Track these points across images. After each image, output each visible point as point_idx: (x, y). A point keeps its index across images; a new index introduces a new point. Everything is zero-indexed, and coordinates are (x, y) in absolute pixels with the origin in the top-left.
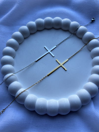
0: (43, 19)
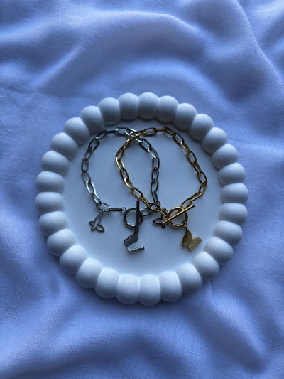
0: (138, 96)
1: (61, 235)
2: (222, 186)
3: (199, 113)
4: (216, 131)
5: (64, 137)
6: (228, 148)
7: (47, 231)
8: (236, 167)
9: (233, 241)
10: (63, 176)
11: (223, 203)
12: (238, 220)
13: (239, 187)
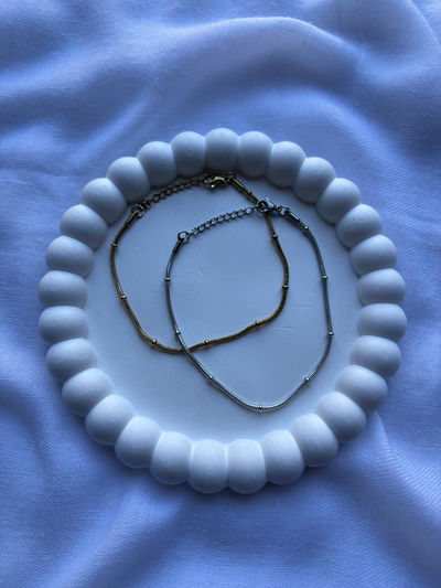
1: (85, 380)
2: (359, 276)
3: (309, 155)
4: (340, 185)
5: (82, 212)
6: (362, 211)
7: (61, 373)
8: (379, 243)
9: (385, 369)
10: (85, 278)
11: (363, 305)
12: (392, 332)
13: (388, 276)
